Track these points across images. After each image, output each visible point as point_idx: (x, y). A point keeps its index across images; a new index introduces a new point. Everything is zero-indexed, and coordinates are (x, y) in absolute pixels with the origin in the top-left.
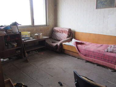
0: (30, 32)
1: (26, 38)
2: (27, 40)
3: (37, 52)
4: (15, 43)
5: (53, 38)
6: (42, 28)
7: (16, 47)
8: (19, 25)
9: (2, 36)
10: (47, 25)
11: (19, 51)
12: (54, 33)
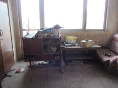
0: (76, 37)
1: (70, 43)
2: (70, 46)
3: (82, 63)
4: (54, 48)
5: (110, 49)
6: (96, 33)
7: (55, 52)
8: (61, 28)
9: (40, 39)
10: (104, 30)
11: (58, 58)
12: (113, 42)
